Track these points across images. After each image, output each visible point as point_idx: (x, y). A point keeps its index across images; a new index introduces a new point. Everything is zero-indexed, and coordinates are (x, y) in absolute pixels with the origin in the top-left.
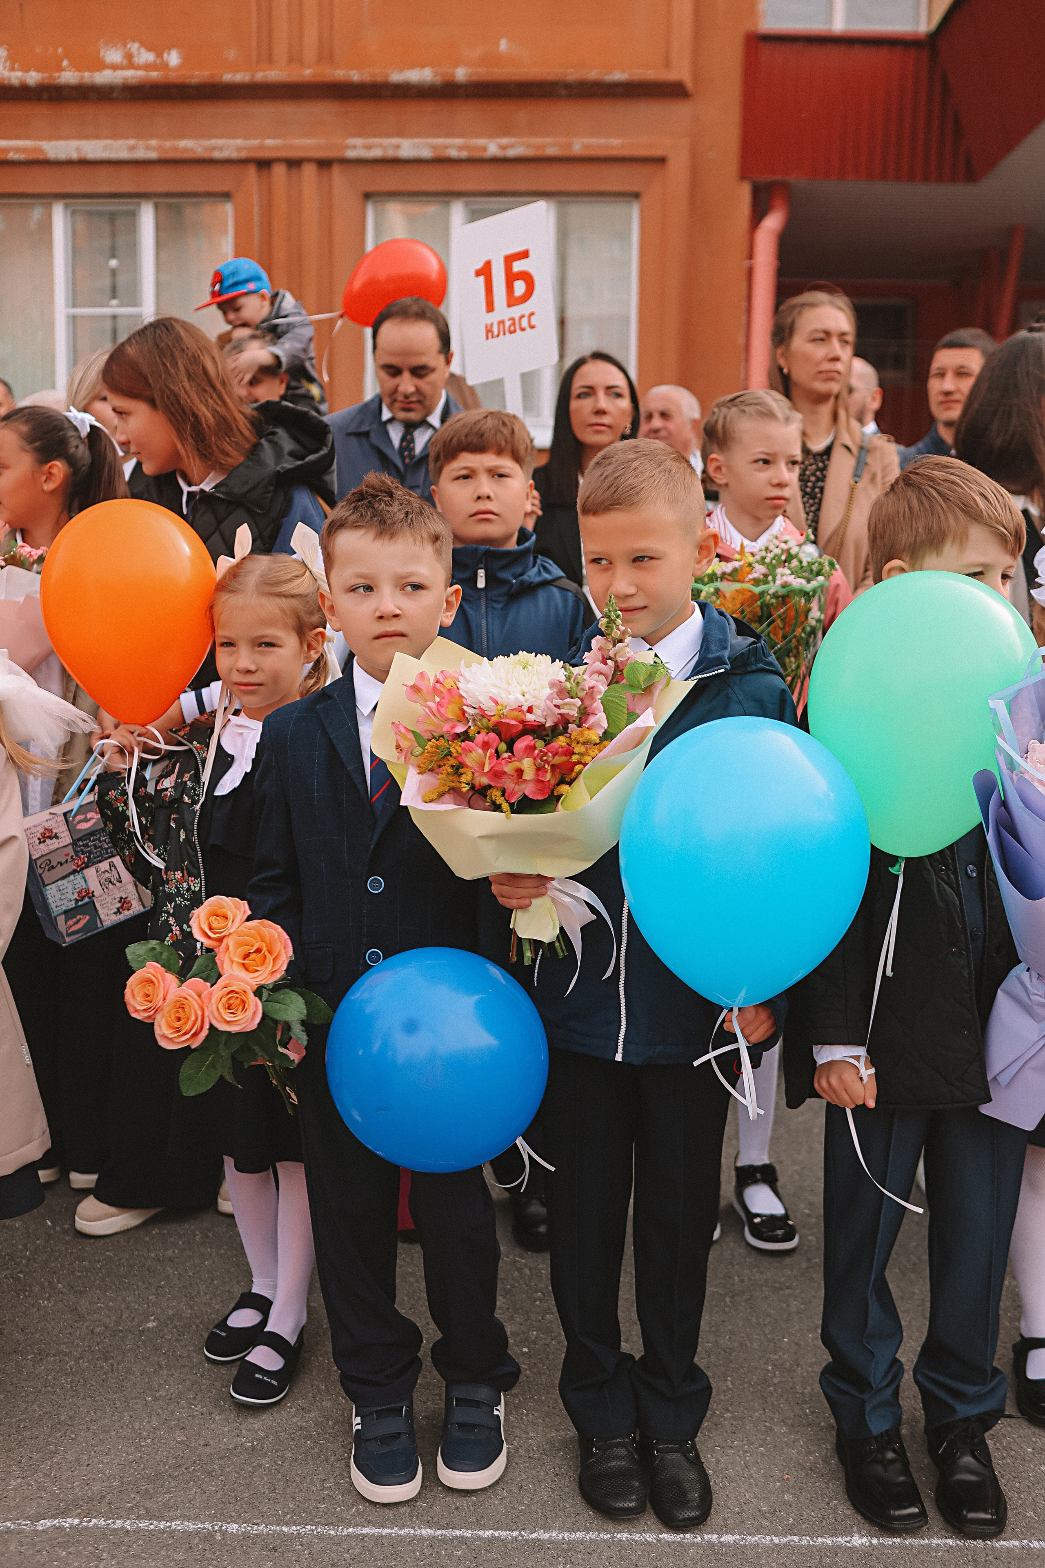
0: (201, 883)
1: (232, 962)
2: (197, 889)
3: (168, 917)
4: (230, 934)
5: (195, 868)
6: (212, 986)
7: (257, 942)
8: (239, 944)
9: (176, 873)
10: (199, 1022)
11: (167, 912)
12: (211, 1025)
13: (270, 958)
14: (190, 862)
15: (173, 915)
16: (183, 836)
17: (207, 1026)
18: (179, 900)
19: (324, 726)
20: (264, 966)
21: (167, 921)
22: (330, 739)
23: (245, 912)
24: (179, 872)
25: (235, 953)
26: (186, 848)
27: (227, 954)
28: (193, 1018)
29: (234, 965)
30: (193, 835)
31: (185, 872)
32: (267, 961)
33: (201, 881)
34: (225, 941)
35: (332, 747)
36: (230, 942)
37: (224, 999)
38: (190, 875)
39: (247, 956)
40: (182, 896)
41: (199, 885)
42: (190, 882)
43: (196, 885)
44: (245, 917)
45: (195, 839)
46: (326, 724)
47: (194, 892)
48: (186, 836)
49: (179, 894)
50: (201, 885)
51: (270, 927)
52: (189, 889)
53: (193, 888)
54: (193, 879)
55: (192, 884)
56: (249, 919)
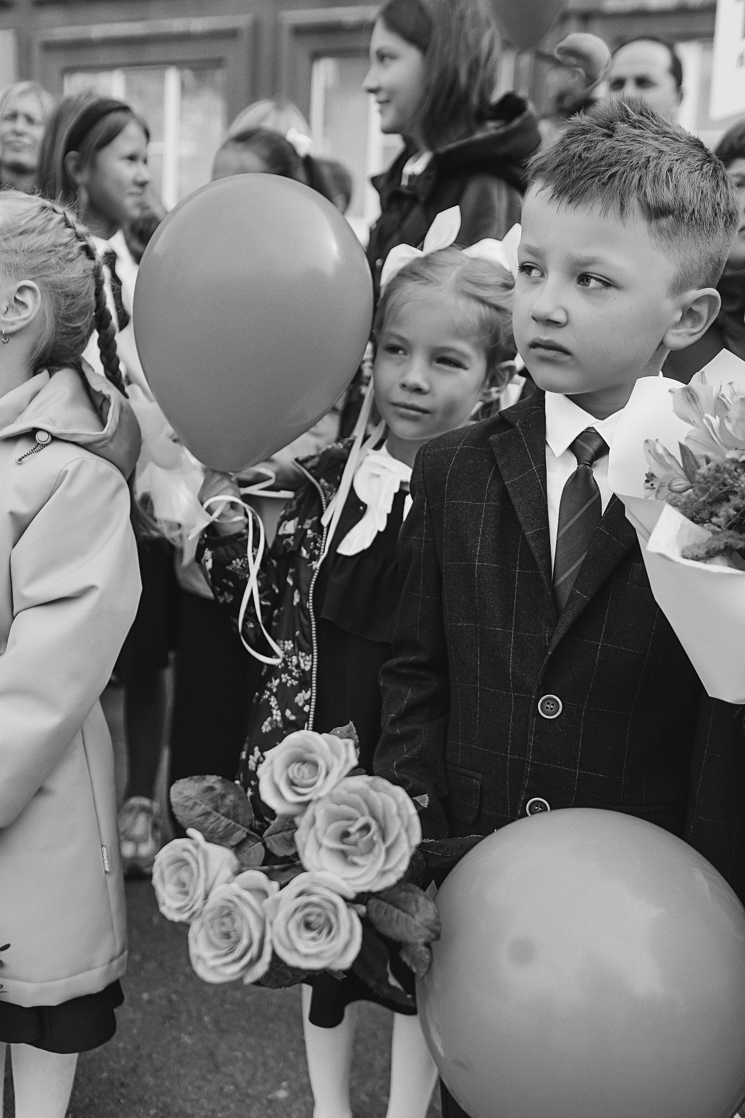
0: (313, 662)
1: (320, 845)
2: (307, 668)
3: (270, 697)
4: (319, 799)
5: (307, 641)
6: (281, 887)
7: (363, 815)
8: (333, 817)
9: (286, 642)
10: (254, 950)
11: (270, 690)
12: (274, 954)
13: (381, 848)
14: (303, 632)
15: (275, 695)
16: (297, 600)
17: (267, 957)
18: (285, 677)
19: (497, 466)
20: (371, 857)
21: (268, 701)
22: (504, 486)
23: (347, 761)
24: (290, 642)
25: (325, 832)
26: (299, 617)
27: (312, 831)
28: (245, 942)
29: (323, 852)
30: (308, 600)
31: (296, 644)
32: (376, 850)
33: (313, 658)
34: (311, 808)
35: (505, 497)
36: (319, 811)
37: (299, 916)
38: (301, 649)
39: (345, 835)
40: (290, 674)
41: (310, 663)
42: (300, 658)
43: (306, 663)
44: (347, 771)
45: (310, 605)
46: (501, 463)
47: (303, 671)
48: (301, 599)
49: (286, 670)
50: (312, 665)
51: (386, 791)
52: (298, 666)
53: (302, 665)
54: (304, 654)
55: (302, 661)
56: (354, 772)
